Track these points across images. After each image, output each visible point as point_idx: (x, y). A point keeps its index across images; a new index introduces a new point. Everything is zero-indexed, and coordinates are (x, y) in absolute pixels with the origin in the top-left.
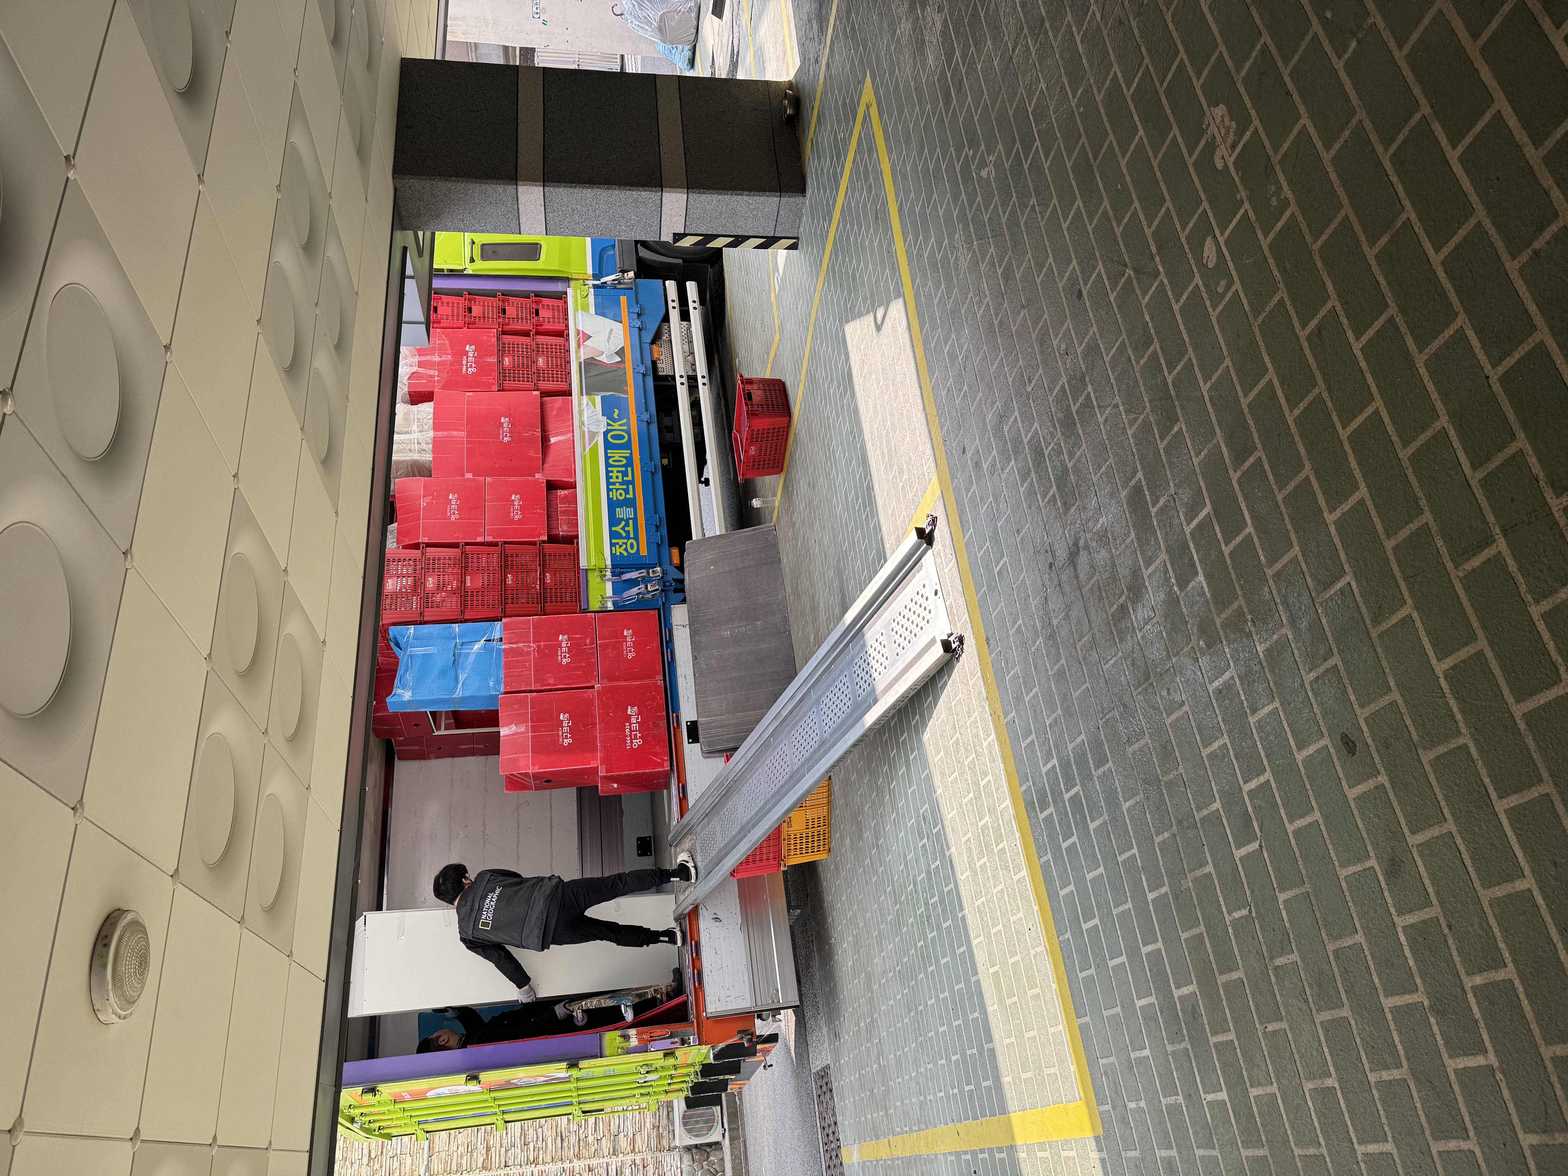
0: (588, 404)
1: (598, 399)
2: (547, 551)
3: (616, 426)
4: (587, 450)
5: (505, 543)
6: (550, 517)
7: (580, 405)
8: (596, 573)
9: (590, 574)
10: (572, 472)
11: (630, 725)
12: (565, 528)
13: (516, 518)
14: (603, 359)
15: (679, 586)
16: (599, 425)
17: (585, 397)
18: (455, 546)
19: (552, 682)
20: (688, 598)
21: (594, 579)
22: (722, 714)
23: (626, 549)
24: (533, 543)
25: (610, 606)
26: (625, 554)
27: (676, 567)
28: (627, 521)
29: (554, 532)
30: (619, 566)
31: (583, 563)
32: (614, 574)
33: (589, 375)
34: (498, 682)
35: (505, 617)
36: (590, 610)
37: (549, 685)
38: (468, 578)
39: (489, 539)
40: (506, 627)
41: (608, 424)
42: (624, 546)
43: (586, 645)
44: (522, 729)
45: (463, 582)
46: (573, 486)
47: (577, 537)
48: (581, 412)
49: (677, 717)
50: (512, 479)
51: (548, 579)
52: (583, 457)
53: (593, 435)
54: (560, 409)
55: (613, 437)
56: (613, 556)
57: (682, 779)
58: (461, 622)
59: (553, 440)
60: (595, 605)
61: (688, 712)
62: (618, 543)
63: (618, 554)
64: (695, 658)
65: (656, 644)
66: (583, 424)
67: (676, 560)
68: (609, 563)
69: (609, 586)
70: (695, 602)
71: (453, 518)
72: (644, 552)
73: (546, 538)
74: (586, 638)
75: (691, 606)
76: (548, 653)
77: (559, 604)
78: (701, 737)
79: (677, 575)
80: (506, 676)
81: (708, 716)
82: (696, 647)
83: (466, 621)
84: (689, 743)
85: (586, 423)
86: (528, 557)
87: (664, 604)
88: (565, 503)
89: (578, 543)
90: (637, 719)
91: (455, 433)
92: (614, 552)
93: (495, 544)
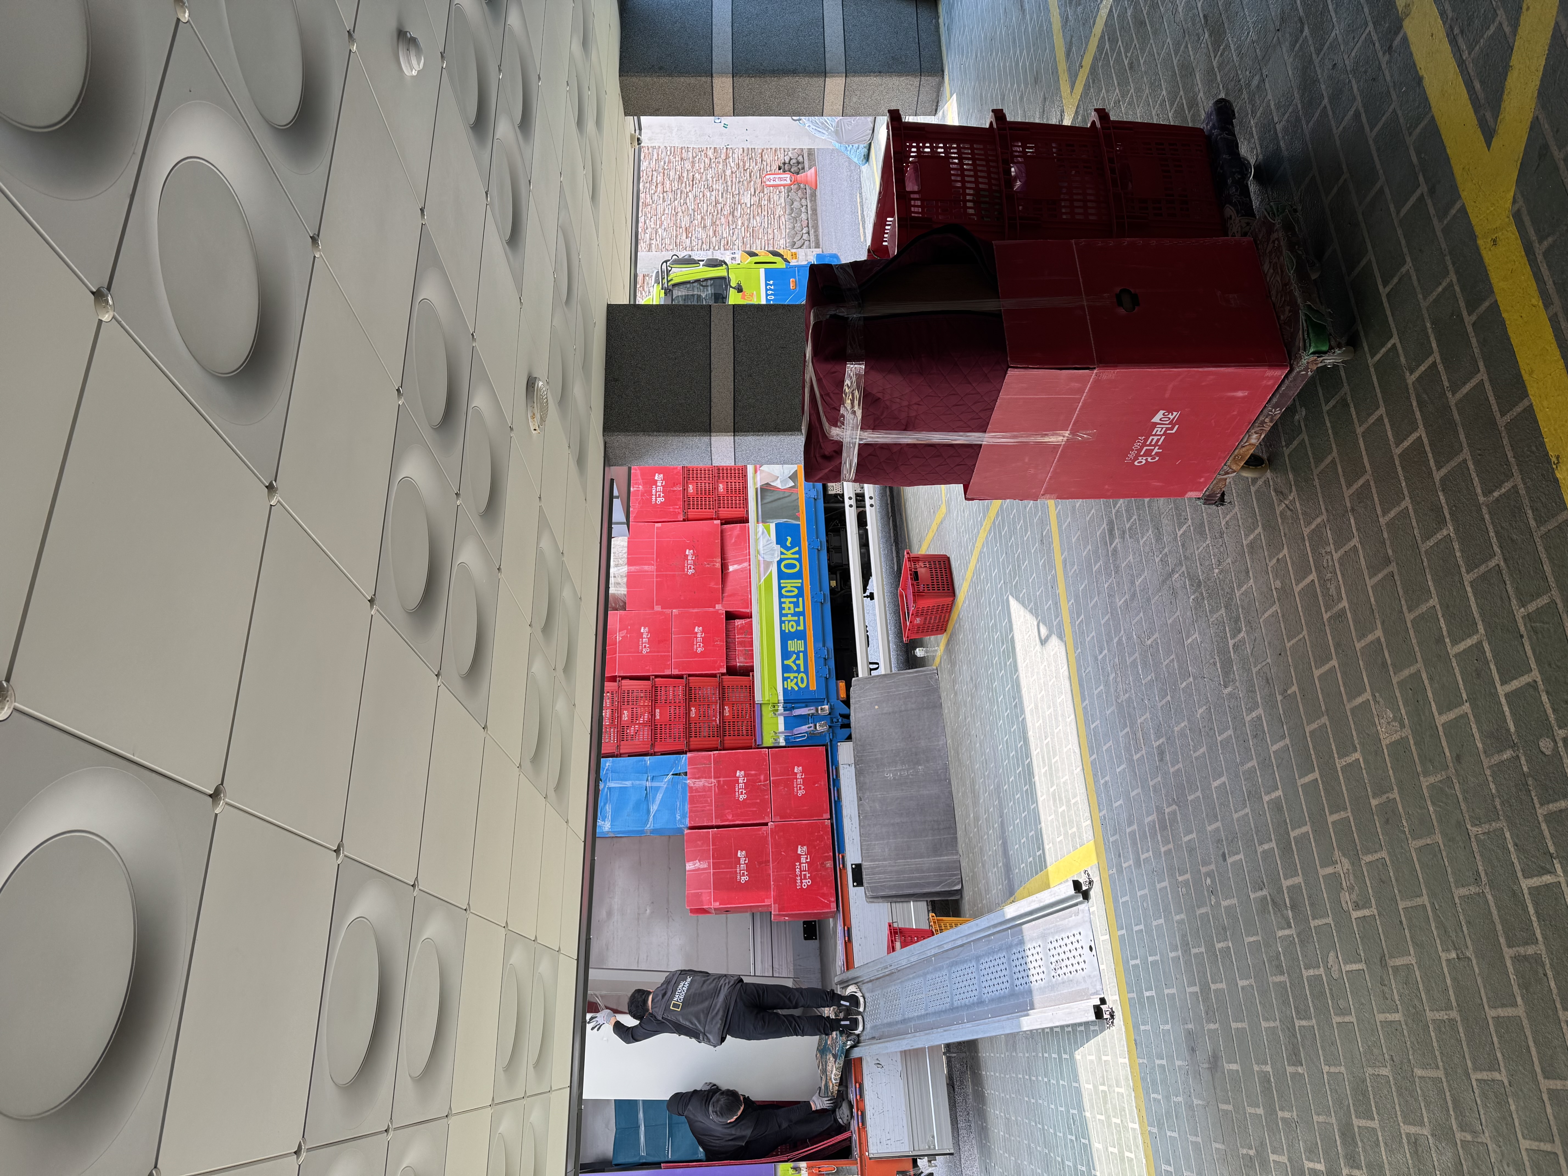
0: (763, 533)
1: (772, 526)
2: (725, 684)
3: (789, 554)
4: (762, 580)
5: (690, 675)
6: (729, 647)
7: (756, 533)
8: (770, 708)
9: (764, 708)
10: (748, 603)
11: (800, 865)
12: (742, 659)
13: (699, 650)
14: (778, 484)
15: (845, 721)
16: (773, 555)
17: (761, 525)
18: (647, 678)
19: (730, 817)
20: (853, 736)
21: (767, 712)
22: (885, 860)
23: (797, 684)
24: (714, 676)
25: (782, 742)
26: (796, 689)
27: (842, 701)
28: (798, 654)
29: (732, 663)
30: (791, 701)
31: (758, 698)
32: (785, 709)
33: (766, 501)
34: (683, 816)
35: (690, 751)
36: (765, 745)
37: (728, 820)
38: (658, 711)
39: (676, 672)
40: (691, 762)
41: (782, 553)
42: (795, 680)
43: (760, 782)
44: (704, 865)
45: (653, 715)
46: (749, 616)
47: (752, 669)
48: (757, 540)
49: (843, 857)
50: (696, 610)
51: (727, 713)
52: (759, 588)
53: (768, 564)
54: (738, 537)
55: (786, 566)
56: (785, 690)
57: (847, 923)
58: (651, 755)
59: (731, 568)
60: (768, 741)
61: (853, 855)
62: (789, 678)
63: (790, 688)
64: (860, 799)
65: (823, 782)
66: (759, 553)
67: (843, 695)
68: (781, 698)
69: (781, 720)
70: (860, 741)
71: (644, 651)
72: (813, 687)
73: (725, 671)
74: (760, 775)
75: (857, 745)
76: (727, 789)
77: (736, 737)
78: (865, 881)
79: (843, 709)
80: (691, 811)
81: (872, 861)
82: (861, 787)
83: (654, 754)
84: (854, 886)
85: (762, 552)
86: (709, 690)
87: (831, 741)
88: (742, 634)
89: (753, 676)
90: (807, 858)
91: (646, 568)
92: (786, 687)
93: (680, 677)
